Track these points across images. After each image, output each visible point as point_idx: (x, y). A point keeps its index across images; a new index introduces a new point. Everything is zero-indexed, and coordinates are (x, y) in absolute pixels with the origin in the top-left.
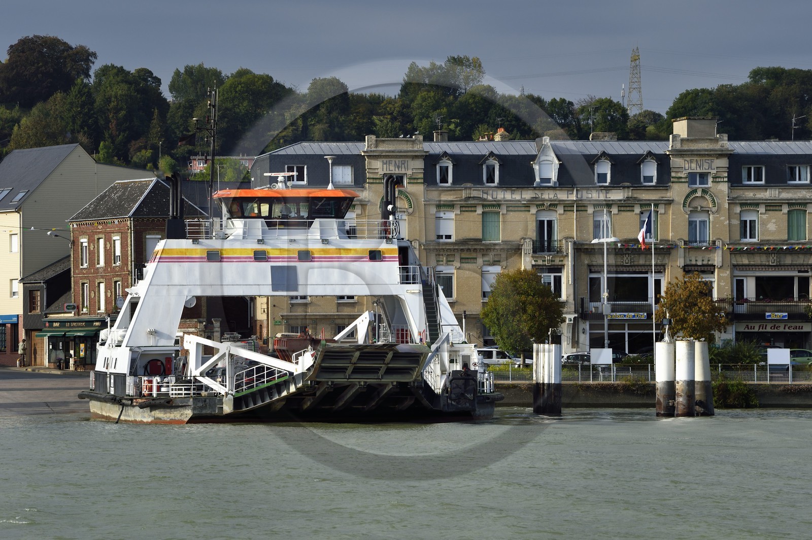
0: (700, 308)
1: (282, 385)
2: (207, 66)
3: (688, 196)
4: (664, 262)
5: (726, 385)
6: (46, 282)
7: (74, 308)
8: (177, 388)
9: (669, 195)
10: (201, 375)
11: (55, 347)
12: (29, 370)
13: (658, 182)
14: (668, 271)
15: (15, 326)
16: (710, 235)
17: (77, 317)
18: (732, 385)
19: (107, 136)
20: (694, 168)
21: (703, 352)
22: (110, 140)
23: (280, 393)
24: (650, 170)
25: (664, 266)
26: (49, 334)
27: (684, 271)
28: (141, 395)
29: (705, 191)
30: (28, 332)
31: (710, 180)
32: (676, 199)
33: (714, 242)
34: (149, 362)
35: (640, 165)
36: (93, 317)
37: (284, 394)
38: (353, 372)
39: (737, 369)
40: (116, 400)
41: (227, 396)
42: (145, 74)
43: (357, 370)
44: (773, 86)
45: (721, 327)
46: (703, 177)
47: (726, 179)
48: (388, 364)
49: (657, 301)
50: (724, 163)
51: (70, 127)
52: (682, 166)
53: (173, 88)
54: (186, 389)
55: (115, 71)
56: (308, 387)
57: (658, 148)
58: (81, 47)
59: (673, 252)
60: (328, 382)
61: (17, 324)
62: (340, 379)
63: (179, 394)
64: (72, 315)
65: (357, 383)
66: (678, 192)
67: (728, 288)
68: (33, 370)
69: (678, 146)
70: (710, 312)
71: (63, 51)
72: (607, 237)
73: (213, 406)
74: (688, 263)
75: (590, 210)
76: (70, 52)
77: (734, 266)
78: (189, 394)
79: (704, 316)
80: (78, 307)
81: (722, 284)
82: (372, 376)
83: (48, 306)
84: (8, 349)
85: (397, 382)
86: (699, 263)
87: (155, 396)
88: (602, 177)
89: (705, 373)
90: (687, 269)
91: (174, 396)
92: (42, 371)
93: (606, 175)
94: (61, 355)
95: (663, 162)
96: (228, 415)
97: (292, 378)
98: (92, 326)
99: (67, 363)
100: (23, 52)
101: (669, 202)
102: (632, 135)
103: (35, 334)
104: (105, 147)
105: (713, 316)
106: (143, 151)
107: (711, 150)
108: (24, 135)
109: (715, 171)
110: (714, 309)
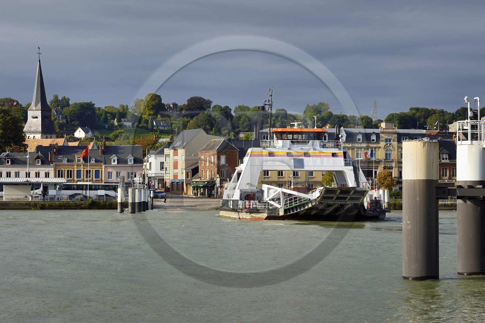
0: (388, 180)
1: (305, 204)
2: (245, 105)
3: (385, 146)
4: (378, 166)
5: (395, 203)
6: (192, 170)
7: (200, 178)
8: (261, 205)
9: (380, 145)
10: (270, 200)
11: (194, 189)
12: (187, 196)
13: (376, 141)
14: (379, 168)
15: (183, 183)
16: (392, 158)
17: (200, 180)
18: (397, 203)
19: (215, 126)
20: (387, 137)
21: (387, 193)
22: (216, 127)
23: (304, 207)
24: (374, 137)
25: (378, 167)
26: (193, 186)
27: (384, 168)
28: (246, 208)
29: (390, 144)
30: (186, 185)
31: (392, 141)
32: (382, 147)
33: (393, 160)
34: (247, 195)
35: (371, 136)
36: (205, 180)
37: (306, 207)
38: (336, 199)
39: (399, 198)
40: (234, 210)
41: (281, 208)
42: (227, 108)
43: (338, 198)
44: (416, 113)
45: (394, 186)
46: (390, 140)
47: (397, 141)
48: (351, 196)
49: (375, 177)
50: (396, 136)
51: (204, 123)
52: (383, 136)
53: (235, 112)
54: (264, 206)
55: (218, 107)
56: (317, 205)
57: (376, 131)
58: (208, 99)
59: (381, 163)
60: (325, 203)
61: (183, 182)
62: (330, 202)
63: (261, 208)
64: (199, 180)
65: (337, 204)
66: (382, 144)
67: (397, 173)
68: (188, 196)
69: (382, 131)
70: (391, 181)
71: (203, 101)
72: (361, 158)
73: (275, 213)
74: (385, 166)
75: (356, 150)
76: (205, 101)
77: (399, 167)
78: (265, 208)
79: (389, 182)
80: (201, 177)
81: (395, 172)
82: (343, 201)
83: (192, 177)
84: (181, 190)
85: (353, 203)
86: (388, 166)
87: (251, 208)
88: (359, 140)
89: (388, 200)
90: (385, 168)
91: (259, 208)
92: (190, 196)
93: (360, 139)
94: (196, 192)
95: (378, 135)
96: (282, 216)
97: (310, 201)
98: (205, 183)
99: (198, 194)
100: (191, 101)
101: (380, 147)
102: (374, 127)
103: (188, 185)
104: (214, 129)
105: (392, 182)
106: (226, 131)
107: (392, 132)
108: (191, 126)
109: (393, 138)
110: (392, 180)
